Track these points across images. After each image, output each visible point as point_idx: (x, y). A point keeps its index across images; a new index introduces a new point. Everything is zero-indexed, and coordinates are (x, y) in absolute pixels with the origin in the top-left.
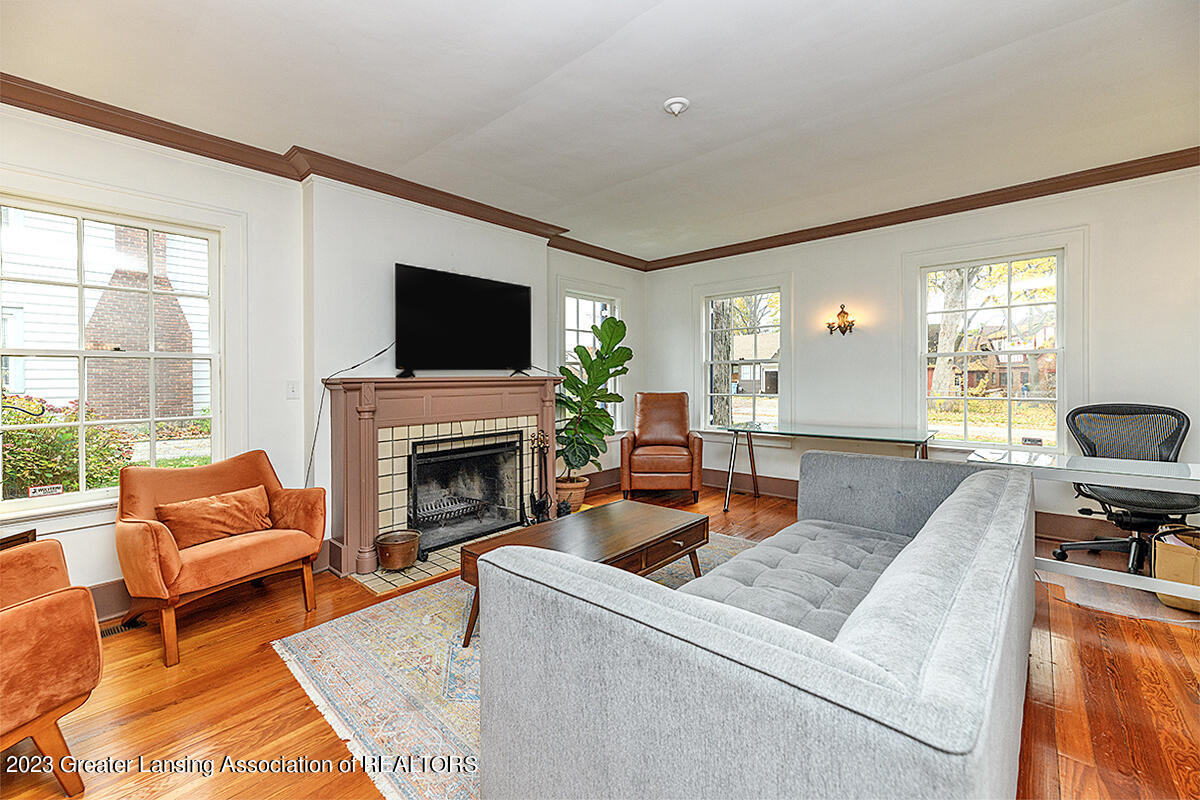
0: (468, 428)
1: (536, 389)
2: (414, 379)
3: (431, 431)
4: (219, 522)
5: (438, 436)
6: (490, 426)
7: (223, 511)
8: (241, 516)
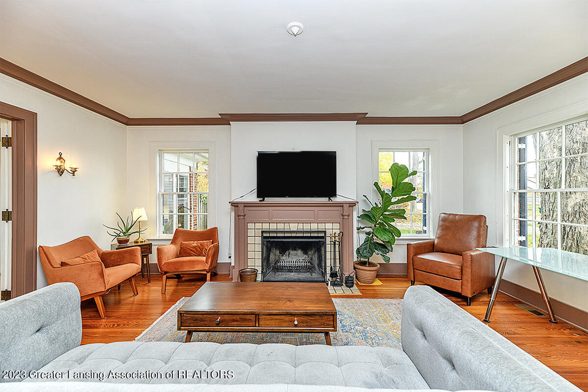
0: (294, 227)
1: (338, 208)
2: (265, 202)
3: (273, 227)
4: (192, 250)
5: (277, 229)
6: (307, 227)
7: (194, 247)
8: (199, 250)
